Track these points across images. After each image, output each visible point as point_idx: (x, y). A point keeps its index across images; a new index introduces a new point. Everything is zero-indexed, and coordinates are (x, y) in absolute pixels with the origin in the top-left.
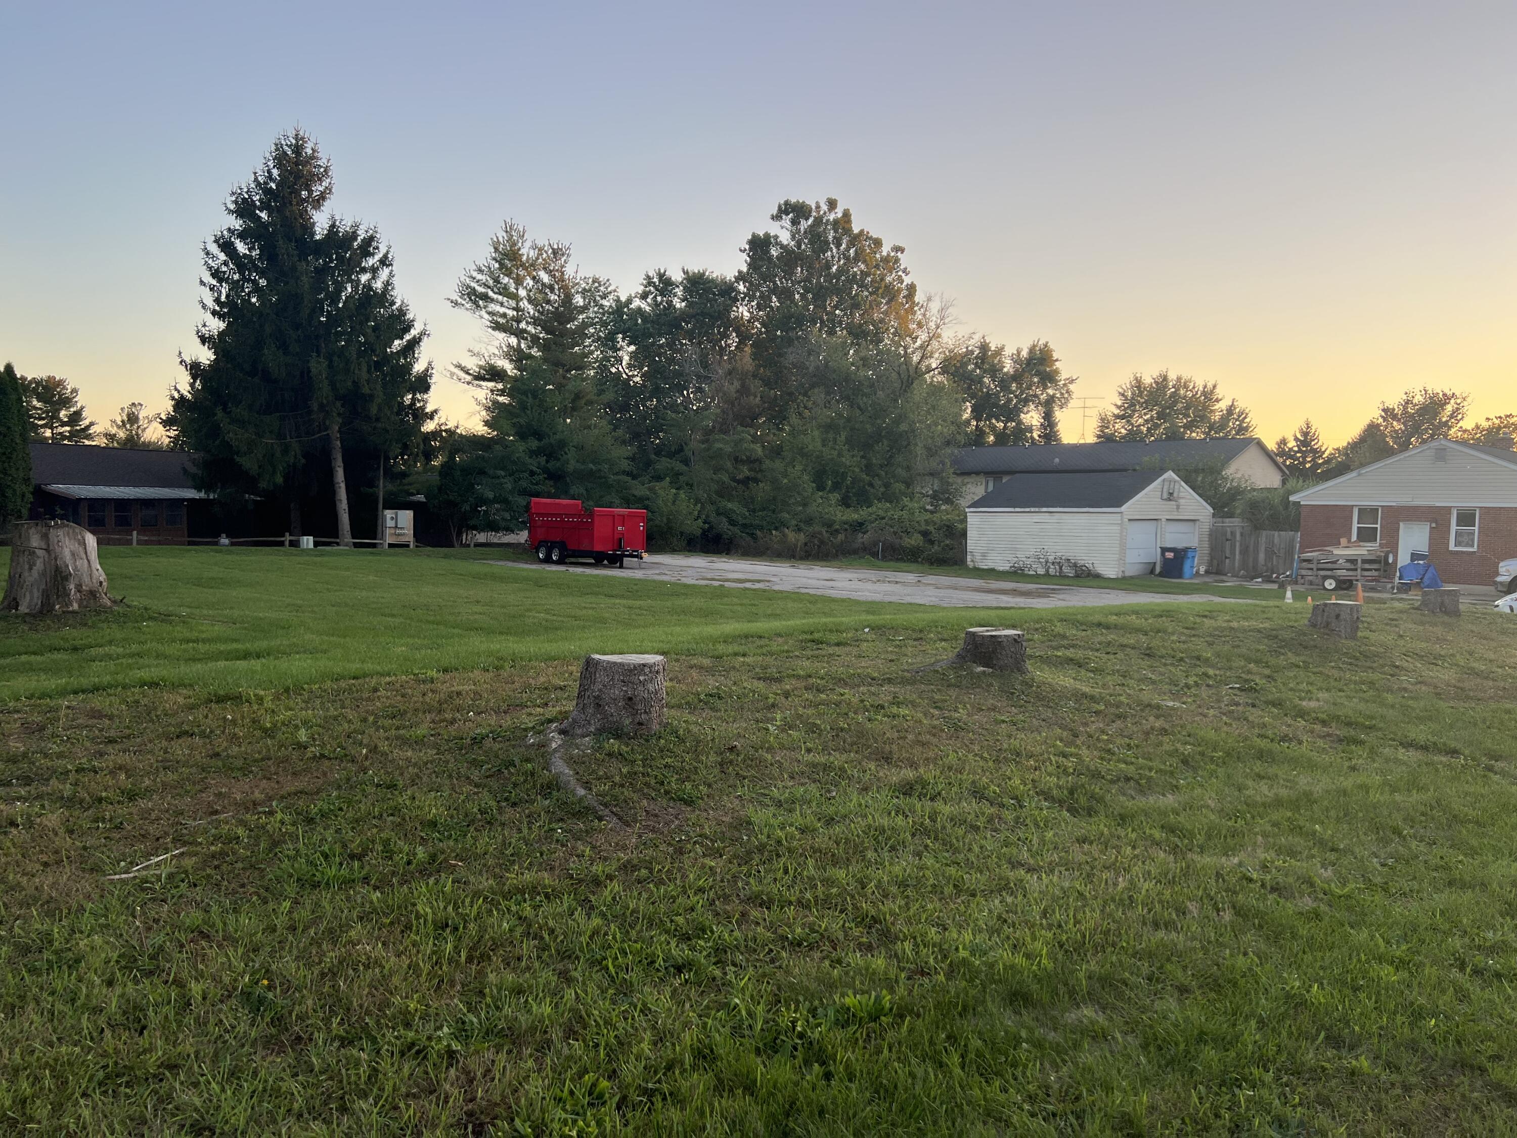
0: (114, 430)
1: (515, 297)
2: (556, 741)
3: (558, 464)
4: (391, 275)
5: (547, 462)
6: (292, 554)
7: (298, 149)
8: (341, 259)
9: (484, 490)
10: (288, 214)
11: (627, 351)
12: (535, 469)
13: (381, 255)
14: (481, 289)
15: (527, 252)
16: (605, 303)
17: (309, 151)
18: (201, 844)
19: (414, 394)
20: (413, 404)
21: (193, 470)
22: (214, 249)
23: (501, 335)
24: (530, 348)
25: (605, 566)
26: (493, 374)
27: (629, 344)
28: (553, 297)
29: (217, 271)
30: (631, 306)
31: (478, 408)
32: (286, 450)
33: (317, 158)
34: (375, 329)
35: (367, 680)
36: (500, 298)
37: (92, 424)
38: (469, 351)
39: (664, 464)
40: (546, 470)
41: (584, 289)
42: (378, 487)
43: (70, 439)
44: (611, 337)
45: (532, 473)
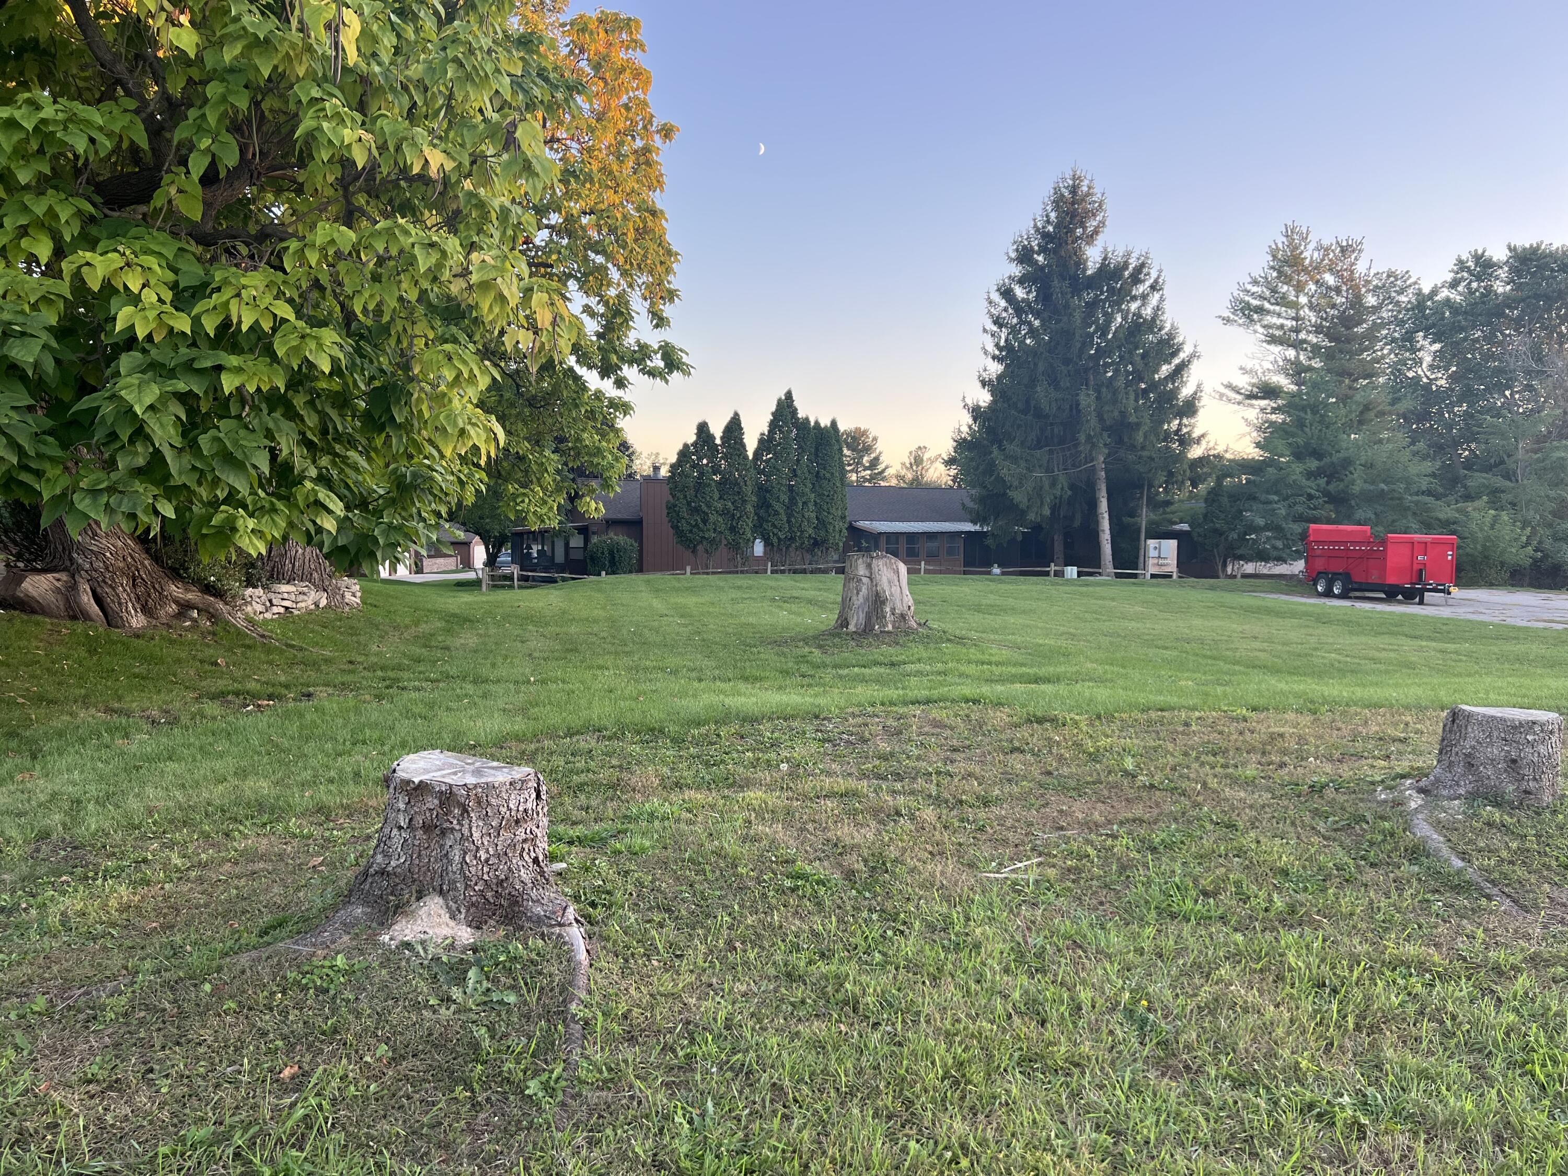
0: (903, 472)
1: (1295, 305)
2: (1415, 801)
3: (1342, 486)
4: (1162, 299)
5: (1328, 483)
6: (1057, 584)
7: (1074, 190)
8: (1111, 290)
9: (1252, 516)
10: (1063, 253)
11: (1428, 350)
12: (1313, 492)
13: (1152, 281)
14: (1255, 302)
15: (1309, 254)
16: (1403, 298)
17: (1085, 189)
18: (1055, 856)
19: (1181, 419)
20: (1179, 430)
21: (971, 505)
22: (996, 297)
23: (1276, 349)
24: (1310, 359)
25: (1400, 602)
26: (1268, 391)
27: (1431, 344)
28: (1339, 300)
29: (998, 318)
30: (1436, 298)
31: (1248, 429)
32: (1053, 484)
33: (1092, 195)
34: (1143, 356)
35: (1176, 712)
36: (1277, 308)
37: (887, 467)
38: (1241, 368)
39: (1477, 479)
40: (1326, 493)
41: (1377, 287)
42: (1140, 516)
43: (869, 481)
44: (1409, 337)
45: (1310, 497)
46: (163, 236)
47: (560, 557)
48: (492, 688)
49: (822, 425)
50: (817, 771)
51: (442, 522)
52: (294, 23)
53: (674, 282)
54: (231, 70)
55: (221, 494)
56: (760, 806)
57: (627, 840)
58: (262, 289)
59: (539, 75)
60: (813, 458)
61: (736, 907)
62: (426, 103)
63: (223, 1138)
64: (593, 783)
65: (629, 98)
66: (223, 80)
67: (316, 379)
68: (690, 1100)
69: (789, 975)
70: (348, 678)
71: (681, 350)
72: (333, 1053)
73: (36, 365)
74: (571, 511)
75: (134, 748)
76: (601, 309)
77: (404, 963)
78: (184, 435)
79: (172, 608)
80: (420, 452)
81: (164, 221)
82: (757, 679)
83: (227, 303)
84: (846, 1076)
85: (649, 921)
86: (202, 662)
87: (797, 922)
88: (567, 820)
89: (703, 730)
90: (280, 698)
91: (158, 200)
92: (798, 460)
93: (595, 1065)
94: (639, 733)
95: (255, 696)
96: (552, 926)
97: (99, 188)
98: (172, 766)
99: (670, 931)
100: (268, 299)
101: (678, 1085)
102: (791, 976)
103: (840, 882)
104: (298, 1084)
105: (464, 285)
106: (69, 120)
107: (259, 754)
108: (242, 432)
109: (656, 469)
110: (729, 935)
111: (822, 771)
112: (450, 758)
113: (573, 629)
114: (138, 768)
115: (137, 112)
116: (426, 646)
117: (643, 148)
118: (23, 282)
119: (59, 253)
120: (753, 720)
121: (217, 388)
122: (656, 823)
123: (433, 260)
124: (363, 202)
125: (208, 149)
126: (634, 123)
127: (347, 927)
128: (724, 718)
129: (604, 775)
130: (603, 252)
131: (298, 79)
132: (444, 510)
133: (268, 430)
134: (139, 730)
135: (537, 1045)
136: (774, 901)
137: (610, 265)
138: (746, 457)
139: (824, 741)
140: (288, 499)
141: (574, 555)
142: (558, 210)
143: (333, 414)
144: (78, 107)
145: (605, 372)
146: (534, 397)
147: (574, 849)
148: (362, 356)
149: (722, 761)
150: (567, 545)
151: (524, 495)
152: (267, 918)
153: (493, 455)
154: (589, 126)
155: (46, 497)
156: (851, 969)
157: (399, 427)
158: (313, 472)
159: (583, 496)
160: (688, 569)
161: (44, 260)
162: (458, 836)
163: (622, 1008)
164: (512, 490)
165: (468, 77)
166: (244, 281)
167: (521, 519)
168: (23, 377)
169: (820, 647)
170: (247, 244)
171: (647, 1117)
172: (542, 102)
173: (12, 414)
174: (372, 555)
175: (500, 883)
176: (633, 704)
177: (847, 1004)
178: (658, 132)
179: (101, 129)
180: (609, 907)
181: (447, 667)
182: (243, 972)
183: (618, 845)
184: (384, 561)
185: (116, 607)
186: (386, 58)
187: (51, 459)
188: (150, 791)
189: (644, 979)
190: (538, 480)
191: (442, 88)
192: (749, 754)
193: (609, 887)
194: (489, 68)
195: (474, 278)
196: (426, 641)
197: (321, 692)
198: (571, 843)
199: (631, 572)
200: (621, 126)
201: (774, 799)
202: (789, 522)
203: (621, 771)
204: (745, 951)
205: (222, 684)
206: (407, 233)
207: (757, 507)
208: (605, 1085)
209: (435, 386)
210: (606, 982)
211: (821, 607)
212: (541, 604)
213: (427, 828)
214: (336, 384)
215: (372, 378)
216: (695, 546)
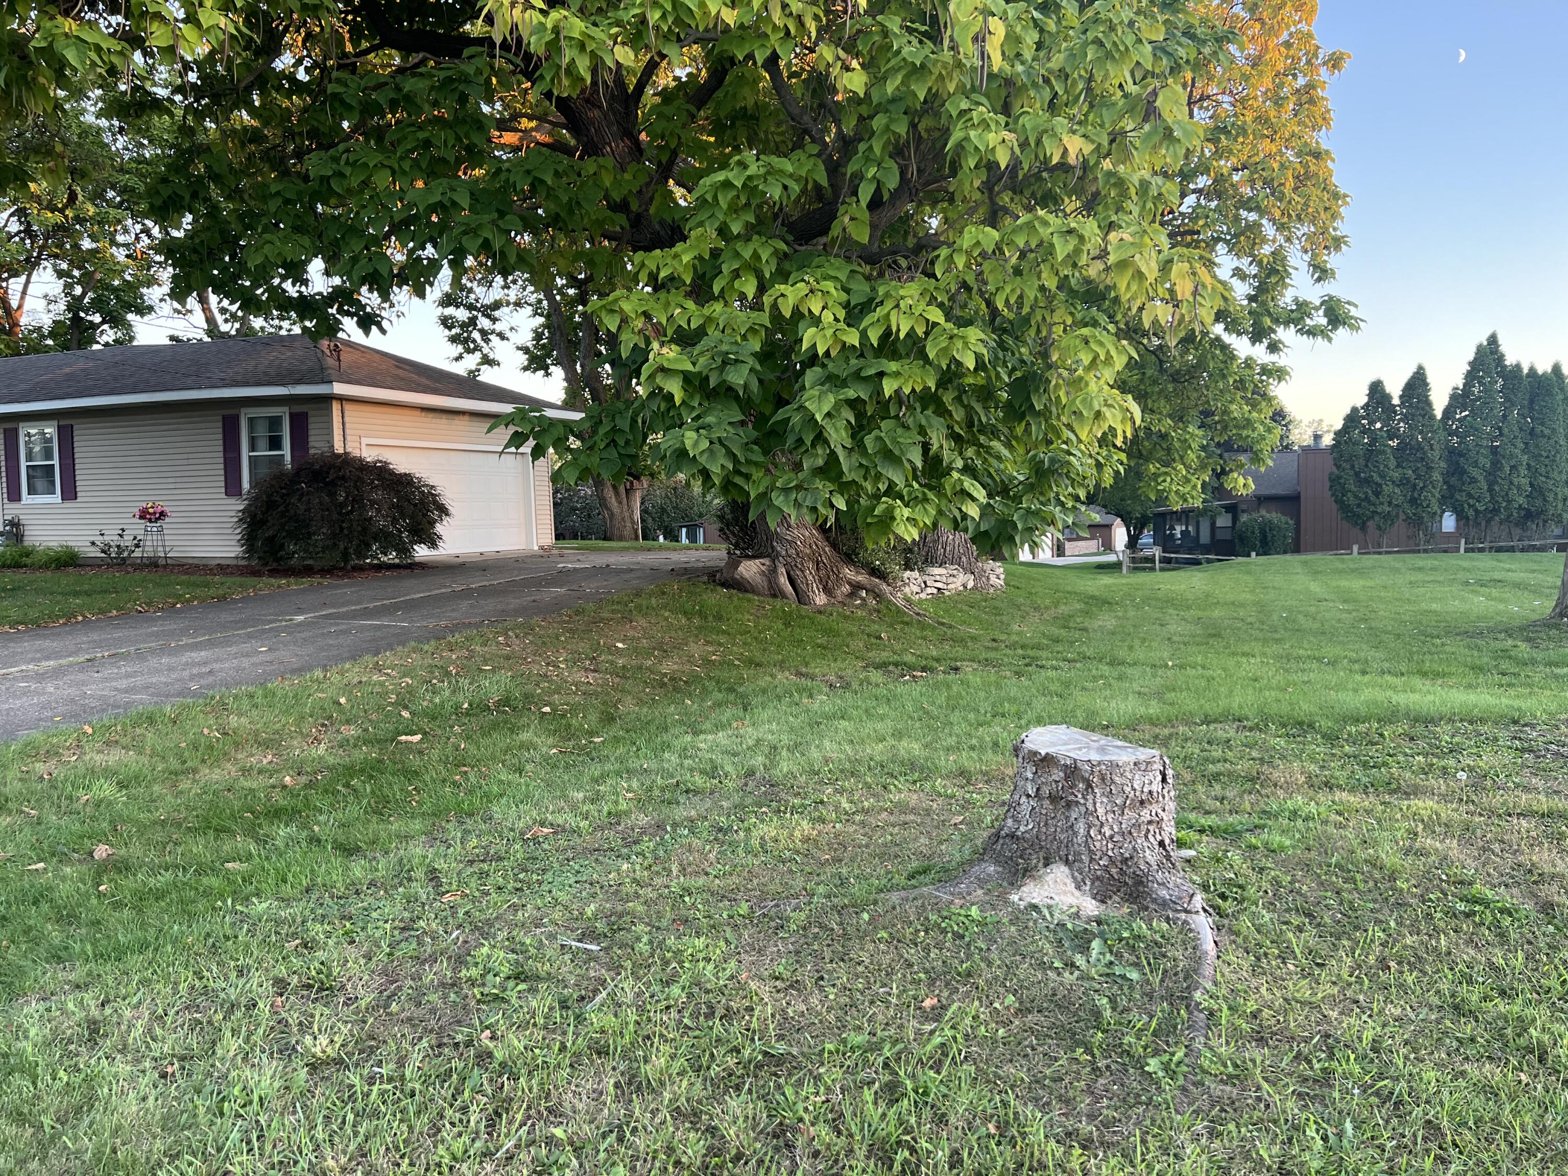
46: (838, 262)
47: (1205, 538)
48: (1129, 671)
49: (1540, 372)
50: (1510, 784)
51: (1078, 505)
52: (946, 43)
53: (1342, 228)
54: (893, 100)
55: (883, 487)
56: (1430, 817)
57: (1265, 836)
58: (916, 297)
59: (1184, 34)
60: (1526, 411)
61: (1392, 924)
62: (1066, 91)
63: (875, 1047)
64: (1230, 774)
65: (1291, 35)
66: (887, 111)
67: (963, 375)
68: (1326, 1116)
69: (1456, 1007)
70: (992, 655)
71: (1349, 303)
72: (967, 994)
73: (746, 386)
74: (1216, 489)
75: (816, 706)
76: (1254, 270)
77: (1031, 924)
78: (853, 436)
79: (846, 589)
80: (1059, 437)
81: (840, 247)
82: (1437, 675)
83: (888, 314)
84: (1523, 1131)
85: (1286, 923)
86: (869, 635)
87: (1472, 952)
88: (1199, 808)
89: (1363, 728)
90: (932, 670)
91: (835, 231)
92: (1504, 416)
93: (1219, 1058)
94: (1284, 726)
95: (912, 668)
96: (1177, 911)
97: (791, 227)
98: (844, 724)
99: (1310, 936)
100: (922, 305)
101: (1313, 1098)
102: (1459, 1010)
103: (1533, 915)
104: (937, 1014)
105: (1102, 267)
106: (768, 173)
107: (912, 718)
108: (900, 431)
109: (1317, 437)
110: (1382, 952)
111: (1517, 786)
112: (1075, 732)
113: (1217, 613)
114: (818, 724)
115: (819, 155)
116: (1065, 627)
117: (1306, 86)
118: (737, 317)
119: (762, 289)
120: (1429, 721)
121: (879, 392)
122: (1300, 822)
123: (1071, 247)
124: (1007, 199)
125: (874, 177)
126: (1295, 60)
127: (981, 882)
128: (1391, 716)
129: (1242, 767)
130: (1258, 209)
131: (949, 95)
132: (1082, 494)
133: (921, 426)
134: (820, 692)
135: (1159, 1024)
136: (1442, 924)
137: (1264, 222)
138: (1433, 417)
139: (1523, 750)
140: (938, 489)
141: (1220, 536)
142: (1207, 171)
143: (978, 408)
144: (775, 160)
145: (1257, 336)
146: (1178, 372)
147: (1205, 838)
148: (1005, 349)
149: (1385, 764)
150: (1213, 524)
151: (1166, 473)
152: (914, 864)
153: (1129, 435)
154: (1243, 75)
155: (753, 495)
156: (1541, 1014)
157: (1038, 414)
158: (959, 464)
159: (1231, 471)
160: (1355, 548)
161: (750, 297)
162: (1083, 809)
163: (1251, 1006)
164: (1153, 470)
165: (1109, 56)
166: (902, 292)
167: (1162, 499)
168: (737, 397)
169: (1528, 640)
170: (906, 257)
171: (1275, 1122)
172: (1188, 62)
173: (729, 428)
174: (1011, 539)
175: (1125, 861)
176: (1280, 696)
177: (1532, 1052)
178: (1324, 64)
179: (791, 176)
180: (1240, 902)
181: (1085, 648)
182: (894, 908)
183: (1254, 841)
184: (1022, 544)
185: (804, 587)
186: (1028, 55)
187: (757, 464)
188: (827, 743)
189: (1277, 981)
190: (1182, 457)
191: (1083, 73)
192: (1421, 758)
193: (1241, 881)
194: (1130, 40)
195: (1112, 259)
196: (1065, 622)
197: (967, 668)
198: (1202, 831)
199: (1285, 552)
200: (1280, 67)
201: (1447, 812)
202: (1490, 490)
203: (1262, 764)
204: (1402, 972)
205: (885, 655)
206: (1046, 224)
207: (1446, 475)
208: (1230, 1079)
209: (1072, 371)
210: (1234, 977)
211: (1534, 592)
212: (1183, 587)
213: (1054, 799)
214: (982, 377)
215: (1014, 369)
216: (1364, 523)
